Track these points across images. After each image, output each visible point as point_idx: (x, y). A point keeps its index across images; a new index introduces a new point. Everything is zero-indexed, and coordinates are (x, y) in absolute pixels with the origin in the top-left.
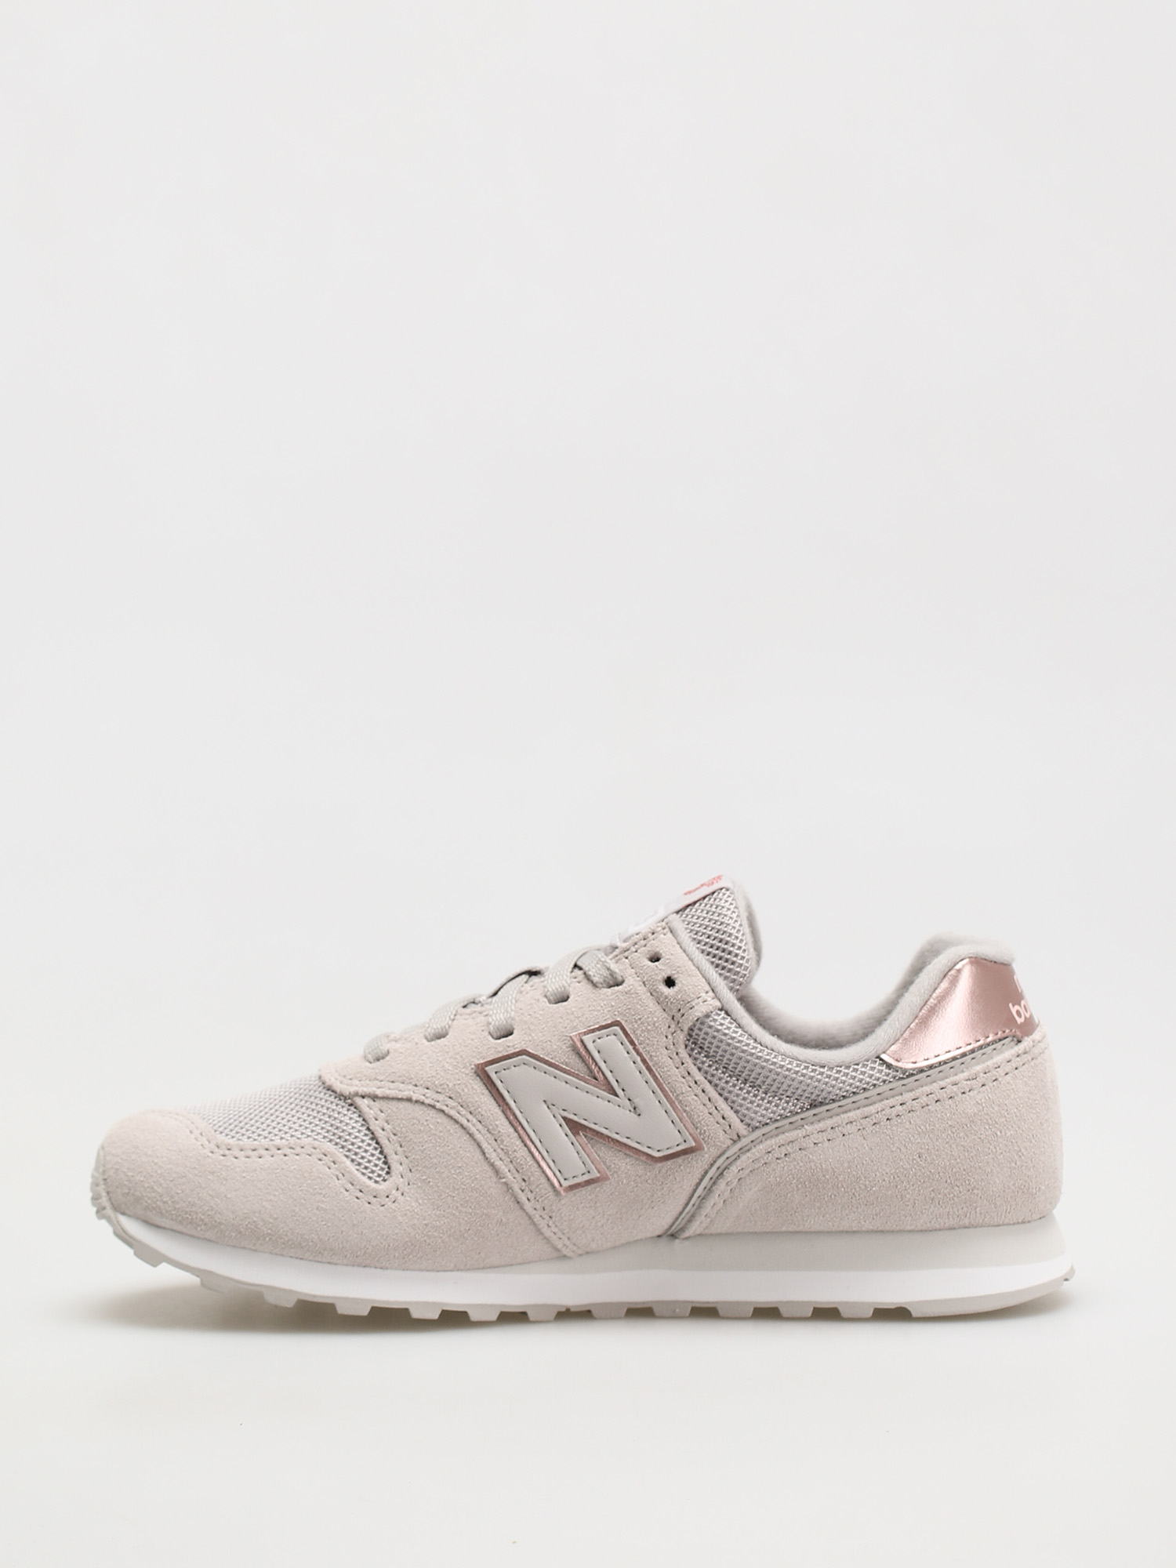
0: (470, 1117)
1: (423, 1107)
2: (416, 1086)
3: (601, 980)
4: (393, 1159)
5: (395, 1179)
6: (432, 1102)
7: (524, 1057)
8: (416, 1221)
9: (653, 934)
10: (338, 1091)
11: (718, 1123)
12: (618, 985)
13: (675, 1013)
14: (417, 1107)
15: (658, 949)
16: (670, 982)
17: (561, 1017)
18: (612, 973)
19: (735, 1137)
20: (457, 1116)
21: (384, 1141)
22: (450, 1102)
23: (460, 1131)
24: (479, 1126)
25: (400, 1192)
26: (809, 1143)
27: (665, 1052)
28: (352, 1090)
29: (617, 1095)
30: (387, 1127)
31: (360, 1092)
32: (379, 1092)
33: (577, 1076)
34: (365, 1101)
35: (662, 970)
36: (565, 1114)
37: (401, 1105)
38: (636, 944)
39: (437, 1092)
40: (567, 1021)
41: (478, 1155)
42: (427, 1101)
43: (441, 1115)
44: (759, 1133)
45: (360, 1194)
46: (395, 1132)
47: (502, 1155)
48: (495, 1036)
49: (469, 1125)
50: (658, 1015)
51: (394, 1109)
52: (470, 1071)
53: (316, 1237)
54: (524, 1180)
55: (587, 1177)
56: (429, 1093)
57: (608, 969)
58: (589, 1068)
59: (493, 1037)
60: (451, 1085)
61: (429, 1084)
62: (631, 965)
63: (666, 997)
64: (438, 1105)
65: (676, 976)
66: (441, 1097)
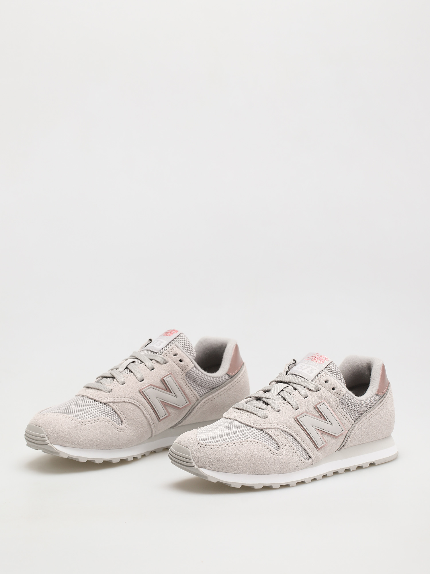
0: (140, 404)
1: (128, 403)
2: (125, 398)
3: (162, 362)
4: (123, 419)
5: (124, 424)
6: (130, 402)
7: (151, 386)
8: (130, 435)
9: (173, 348)
10: (102, 402)
11: (193, 396)
12: (166, 363)
13: (183, 369)
14: (127, 404)
15: (176, 352)
16: (181, 361)
17: (156, 374)
18: (165, 360)
19: (197, 400)
20: (137, 405)
21: (119, 414)
22: (134, 401)
23: (138, 408)
24: (142, 406)
25: (126, 427)
26: (213, 399)
27: (181, 380)
28: (107, 401)
29: (172, 393)
30: (119, 410)
31: (110, 401)
32: (115, 401)
33: (163, 389)
34: (111, 403)
35: (178, 358)
36: (161, 400)
37: (122, 403)
38: (169, 351)
39: (131, 399)
40: (158, 375)
41: (142, 414)
42: (129, 402)
43: (133, 405)
44: (202, 397)
45: (118, 430)
46: (122, 411)
47: (148, 414)
48: (140, 381)
49: (139, 406)
50: (179, 370)
51: (121, 405)
52: (137, 392)
53: (109, 443)
54: (152, 419)
55: (166, 416)
56: (129, 399)
57: (163, 359)
58: (165, 387)
59: (139, 381)
60: (134, 396)
61: (128, 397)
62: (169, 357)
63: (181, 365)
64: (132, 402)
65: (183, 359)
66: (132, 400)
